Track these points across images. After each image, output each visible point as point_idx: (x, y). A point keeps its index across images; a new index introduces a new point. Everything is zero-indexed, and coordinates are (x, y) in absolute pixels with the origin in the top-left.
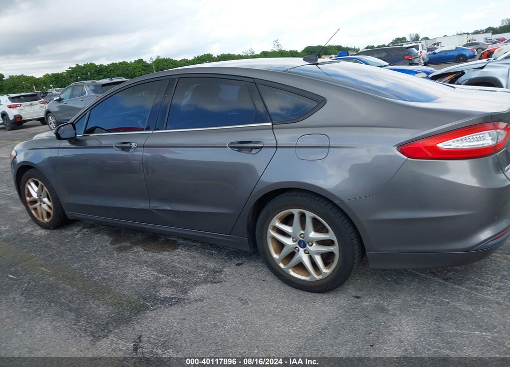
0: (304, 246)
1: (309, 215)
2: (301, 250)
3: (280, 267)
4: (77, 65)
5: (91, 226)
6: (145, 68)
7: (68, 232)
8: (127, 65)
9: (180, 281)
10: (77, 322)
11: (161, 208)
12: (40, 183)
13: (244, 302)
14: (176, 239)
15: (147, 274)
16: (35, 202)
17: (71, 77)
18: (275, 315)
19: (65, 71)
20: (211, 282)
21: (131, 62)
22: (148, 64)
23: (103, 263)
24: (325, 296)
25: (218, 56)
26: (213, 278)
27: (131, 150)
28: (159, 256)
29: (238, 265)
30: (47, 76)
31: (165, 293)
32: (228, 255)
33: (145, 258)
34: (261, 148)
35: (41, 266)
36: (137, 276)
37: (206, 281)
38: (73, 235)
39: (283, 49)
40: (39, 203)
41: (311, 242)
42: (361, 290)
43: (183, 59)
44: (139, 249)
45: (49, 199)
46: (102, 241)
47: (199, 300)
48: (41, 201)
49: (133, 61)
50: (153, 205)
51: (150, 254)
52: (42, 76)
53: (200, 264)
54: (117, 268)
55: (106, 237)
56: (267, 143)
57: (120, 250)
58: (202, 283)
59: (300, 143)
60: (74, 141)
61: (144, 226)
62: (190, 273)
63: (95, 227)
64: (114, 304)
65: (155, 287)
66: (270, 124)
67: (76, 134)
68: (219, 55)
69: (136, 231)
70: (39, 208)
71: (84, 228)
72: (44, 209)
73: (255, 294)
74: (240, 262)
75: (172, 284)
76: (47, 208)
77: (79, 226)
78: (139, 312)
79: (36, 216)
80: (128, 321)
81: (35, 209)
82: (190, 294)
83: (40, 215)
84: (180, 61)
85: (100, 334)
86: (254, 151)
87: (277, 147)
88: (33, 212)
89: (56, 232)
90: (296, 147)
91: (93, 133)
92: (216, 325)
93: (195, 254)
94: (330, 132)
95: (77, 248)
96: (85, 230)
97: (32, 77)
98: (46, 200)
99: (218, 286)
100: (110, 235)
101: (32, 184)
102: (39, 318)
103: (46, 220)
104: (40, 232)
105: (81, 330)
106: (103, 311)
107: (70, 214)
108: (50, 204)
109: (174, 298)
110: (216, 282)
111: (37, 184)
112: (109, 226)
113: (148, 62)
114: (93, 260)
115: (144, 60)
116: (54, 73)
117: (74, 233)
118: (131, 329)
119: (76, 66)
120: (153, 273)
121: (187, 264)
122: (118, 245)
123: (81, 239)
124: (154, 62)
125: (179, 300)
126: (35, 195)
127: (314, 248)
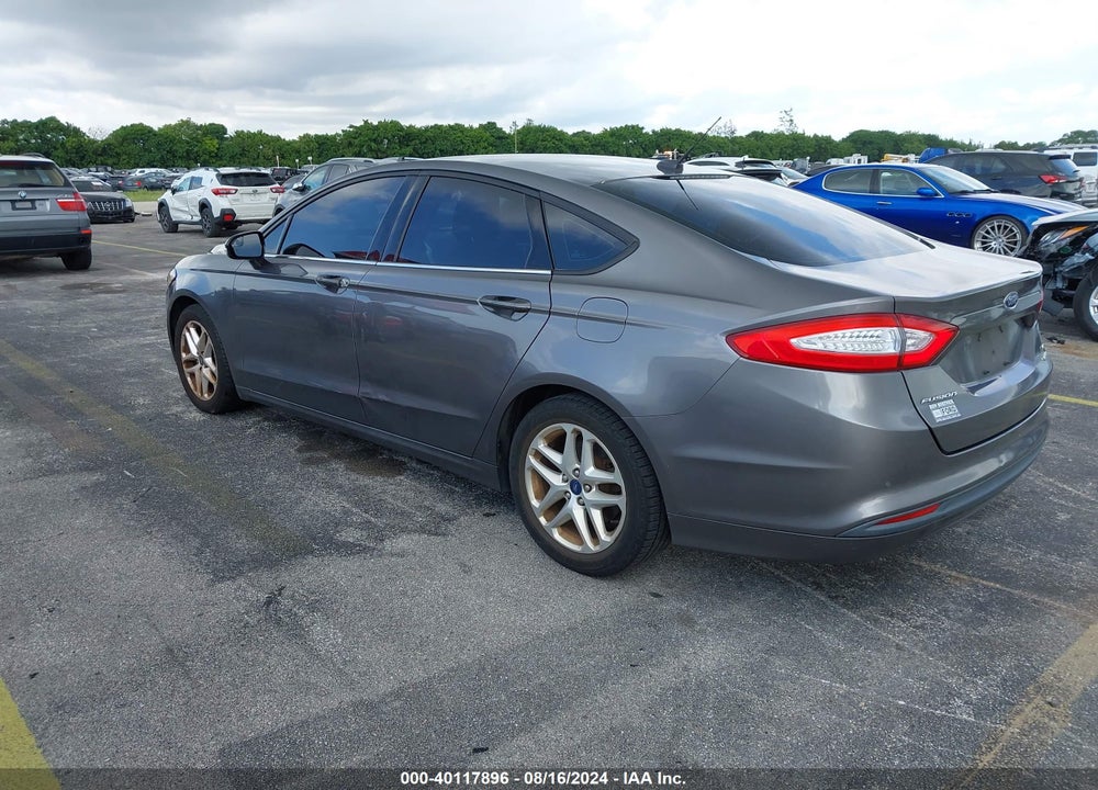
0: (578, 492)
1: (587, 436)
2: (574, 497)
3: (540, 523)
4: (366, 122)
5: (280, 419)
6: (498, 142)
7: (237, 423)
8: (462, 132)
9: (380, 522)
10: (200, 552)
11: (374, 397)
12: (203, 330)
13: (466, 569)
14: (406, 460)
15: (334, 503)
16: (192, 362)
17: (350, 144)
18: (504, 596)
19: (341, 132)
20: (430, 533)
21: (471, 127)
22: (504, 133)
23: (272, 477)
24: (603, 584)
25: (653, 132)
26: (436, 526)
27: (340, 290)
28: (365, 481)
29: (487, 515)
30: (306, 139)
31: (350, 535)
32: (477, 498)
33: (341, 480)
34: (527, 311)
35: (178, 466)
36: (316, 504)
37: (422, 530)
38: (243, 429)
39: (800, 131)
40: (199, 365)
41: (589, 485)
42: (669, 586)
43: (580, 130)
44: (339, 466)
45: (213, 360)
46: (286, 445)
47: (398, 555)
48: (203, 363)
49: (476, 126)
50: (364, 391)
51: (353, 476)
52: (296, 138)
53: (427, 503)
54: (291, 488)
55: (295, 440)
56: (535, 304)
57: (309, 462)
58: (416, 531)
59: (585, 311)
60: (261, 264)
61: (349, 426)
62: (402, 513)
63: (284, 420)
64: (263, 539)
65: (337, 525)
66: (549, 272)
67: (263, 253)
68: (658, 129)
69: (346, 436)
70: (197, 374)
71: (266, 419)
72: (206, 378)
73: (490, 562)
74: (493, 511)
75: (367, 525)
76: (209, 376)
77: (259, 415)
78: (296, 555)
79: (192, 387)
80: (272, 564)
81: (192, 375)
82: (387, 544)
83: (198, 387)
84: (574, 135)
85: (226, 574)
86: (516, 316)
87: (550, 313)
88: (189, 379)
89: (218, 418)
90: (578, 317)
91: (294, 254)
92: (404, 593)
93: (425, 487)
94: (631, 298)
95: (242, 449)
96: (266, 423)
97: (278, 138)
98: (209, 360)
99: (438, 539)
100: (301, 436)
101: (193, 330)
102: (148, 537)
103: (206, 395)
104: (195, 415)
105: (201, 563)
106: (242, 544)
107: (245, 391)
108: (214, 368)
109: (360, 545)
110: (436, 534)
111: (199, 332)
112: (307, 423)
113: (507, 130)
114: (258, 470)
115: (498, 126)
116: (320, 134)
117: (247, 426)
118: (274, 576)
119: (362, 123)
120: (345, 504)
121: (405, 500)
122: (308, 455)
123: (253, 436)
124: (519, 132)
125: (365, 549)
126: (194, 351)
127: (592, 496)
